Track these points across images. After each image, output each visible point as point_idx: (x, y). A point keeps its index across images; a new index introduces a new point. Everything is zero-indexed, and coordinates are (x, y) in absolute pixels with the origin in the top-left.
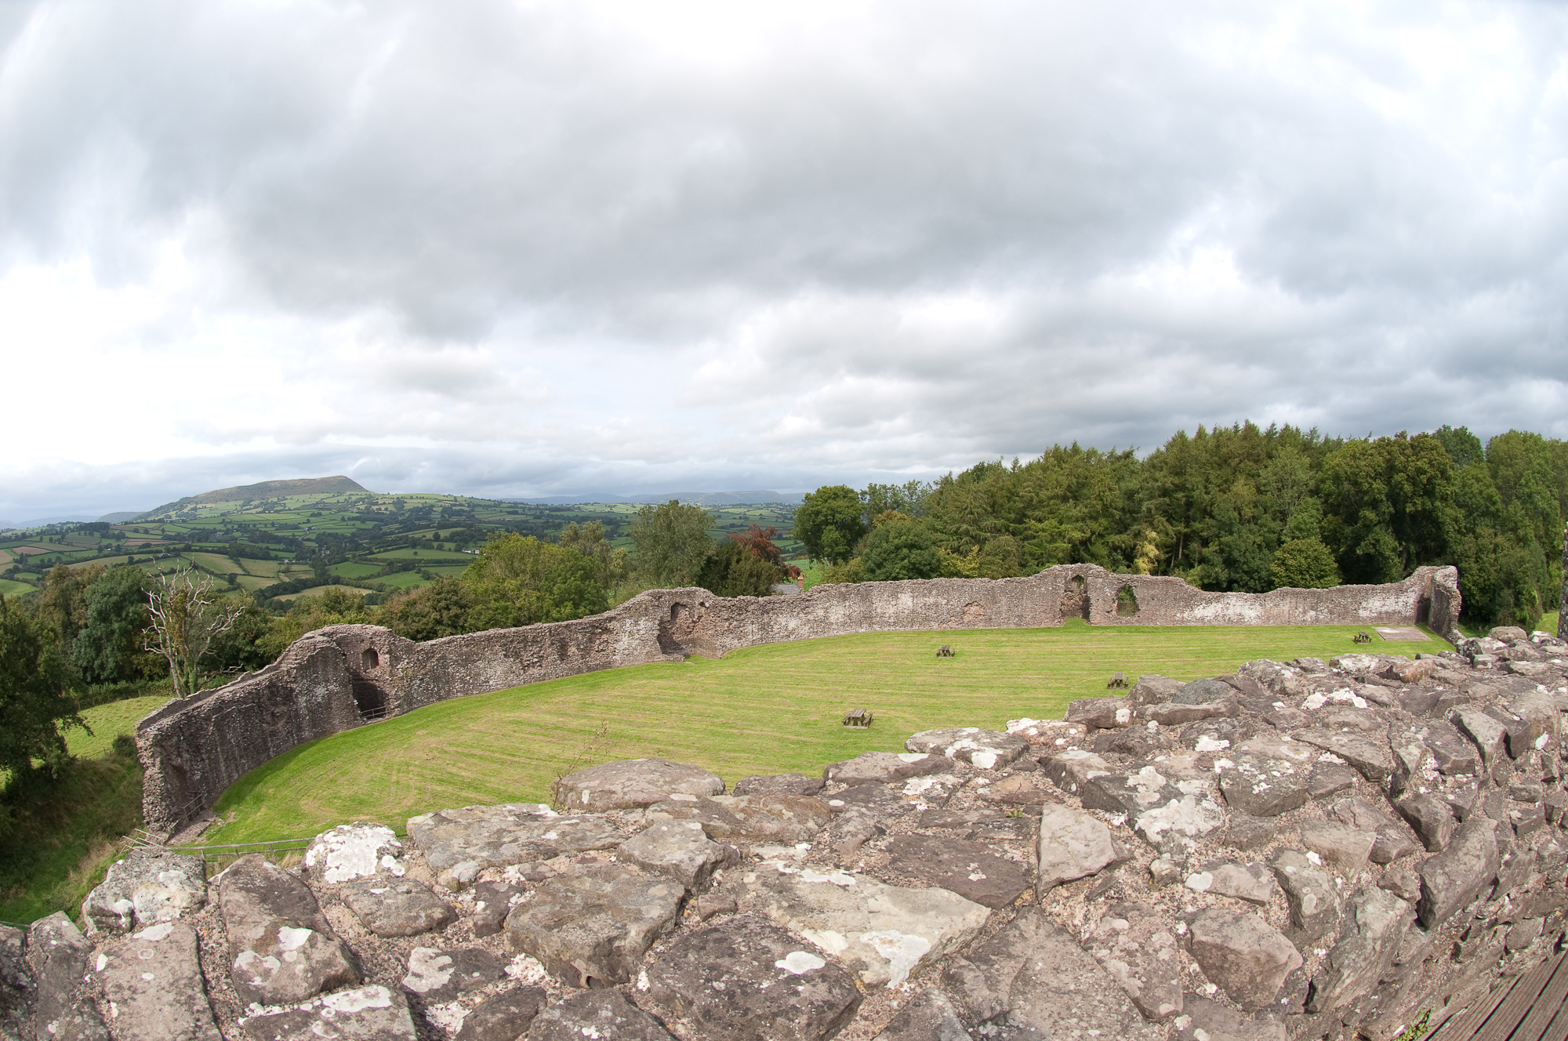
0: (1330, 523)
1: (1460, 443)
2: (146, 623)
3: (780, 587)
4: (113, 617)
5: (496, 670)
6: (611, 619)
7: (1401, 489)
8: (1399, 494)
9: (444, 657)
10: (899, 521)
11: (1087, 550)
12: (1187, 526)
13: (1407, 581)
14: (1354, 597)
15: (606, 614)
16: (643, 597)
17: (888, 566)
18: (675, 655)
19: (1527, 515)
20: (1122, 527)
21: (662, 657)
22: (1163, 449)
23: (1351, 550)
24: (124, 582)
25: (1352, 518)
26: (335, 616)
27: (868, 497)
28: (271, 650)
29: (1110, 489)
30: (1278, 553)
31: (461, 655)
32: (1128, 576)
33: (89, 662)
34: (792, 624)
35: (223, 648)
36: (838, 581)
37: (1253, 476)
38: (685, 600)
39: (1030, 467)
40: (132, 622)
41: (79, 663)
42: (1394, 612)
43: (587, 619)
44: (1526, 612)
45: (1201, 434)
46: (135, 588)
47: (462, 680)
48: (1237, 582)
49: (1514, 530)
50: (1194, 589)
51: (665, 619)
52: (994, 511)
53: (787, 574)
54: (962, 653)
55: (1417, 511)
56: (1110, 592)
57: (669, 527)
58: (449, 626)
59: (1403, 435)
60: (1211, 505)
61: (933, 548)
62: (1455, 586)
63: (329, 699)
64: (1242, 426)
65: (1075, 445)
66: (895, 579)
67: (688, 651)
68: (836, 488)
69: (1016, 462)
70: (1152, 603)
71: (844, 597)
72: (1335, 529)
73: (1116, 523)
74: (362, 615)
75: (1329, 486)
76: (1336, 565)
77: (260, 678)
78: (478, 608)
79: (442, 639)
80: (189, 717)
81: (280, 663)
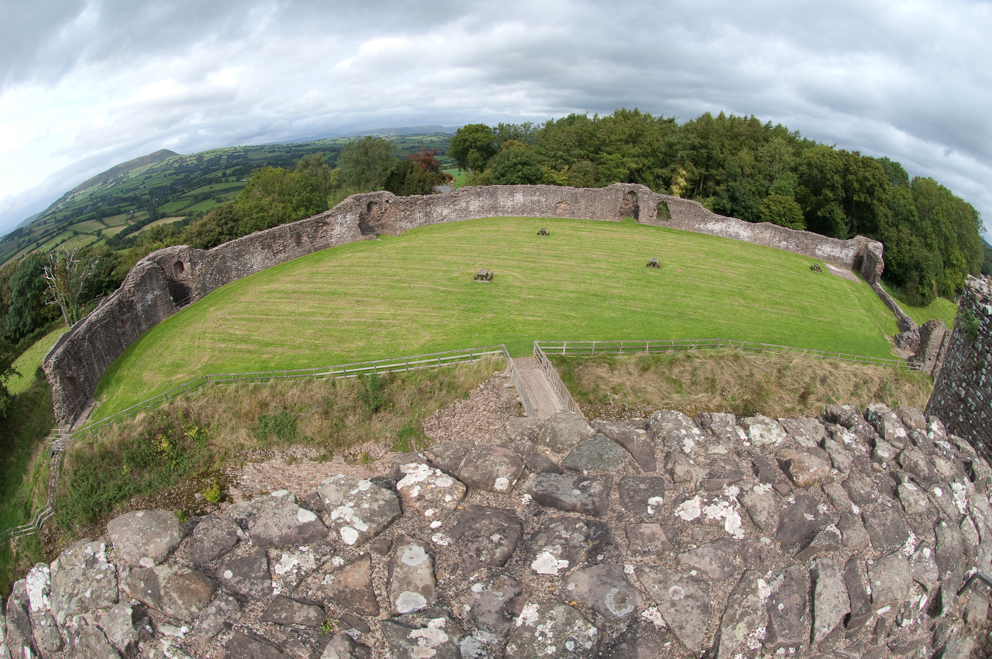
0: (802, 191)
1: (895, 172)
2: (45, 287)
3: (439, 188)
4: (27, 290)
5: (257, 259)
6: (328, 216)
7: (852, 185)
8: (850, 187)
9: (224, 257)
10: (518, 147)
11: (639, 175)
12: (707, 171)
13: (850, 242)
14: (813, 240)
15: (325, 213)
16: (349, 200)
17: (508, 175)
18: (370, 236)
19: (934, 232)
20: (664, 164)
21: (362, 237)
22: (695, 121)
23: (814, 211)
24: (31, 266)
25: (817, 192)
26: (157, 244)
27: (498, 131)
29: (657, 140)
30: (765, 200)
31: (234, 253)
32: (665, 196)
33: (16, 326)
34: (445, 212)
35: (93, 284)
36: (476, 184)
37: (753, 149)
38: (377, 199)
39: (605, 120)
40: (38, 289)
42: (839, 258)
43: (313, 218)
44: (926, 291)
45: (721, 116)
46: (37, 267)
47: (237, 269)
48: (737, 212)
49: (925, 237)
50: (707, 211)
51: (364, 213)
52: (580, 145)
53: (445, 179)
54: (554, 234)
55: (861, 201)
56: (652, 204)
57: (366, 153)
58: (228, 234)
59: (857, 153)
60: (724, 161)
61: (538, 166)
62: (881, 256)
63: (155, 301)
64: (749, 117)
65: (636, 110)
66: (513, 184)
67: (379, 232)
68: (477, 125)
69: (596, 116)
70: (680, 215)
71: (479, 195)
72: (805, 196)
73: (660, 161)
74: (174, 239)
75: (804, 168)
76: (803, 217)
77: (112, 300)
78: (245, 220)
79: (223, 245)
80: (72, 342)
81: (124, 286)
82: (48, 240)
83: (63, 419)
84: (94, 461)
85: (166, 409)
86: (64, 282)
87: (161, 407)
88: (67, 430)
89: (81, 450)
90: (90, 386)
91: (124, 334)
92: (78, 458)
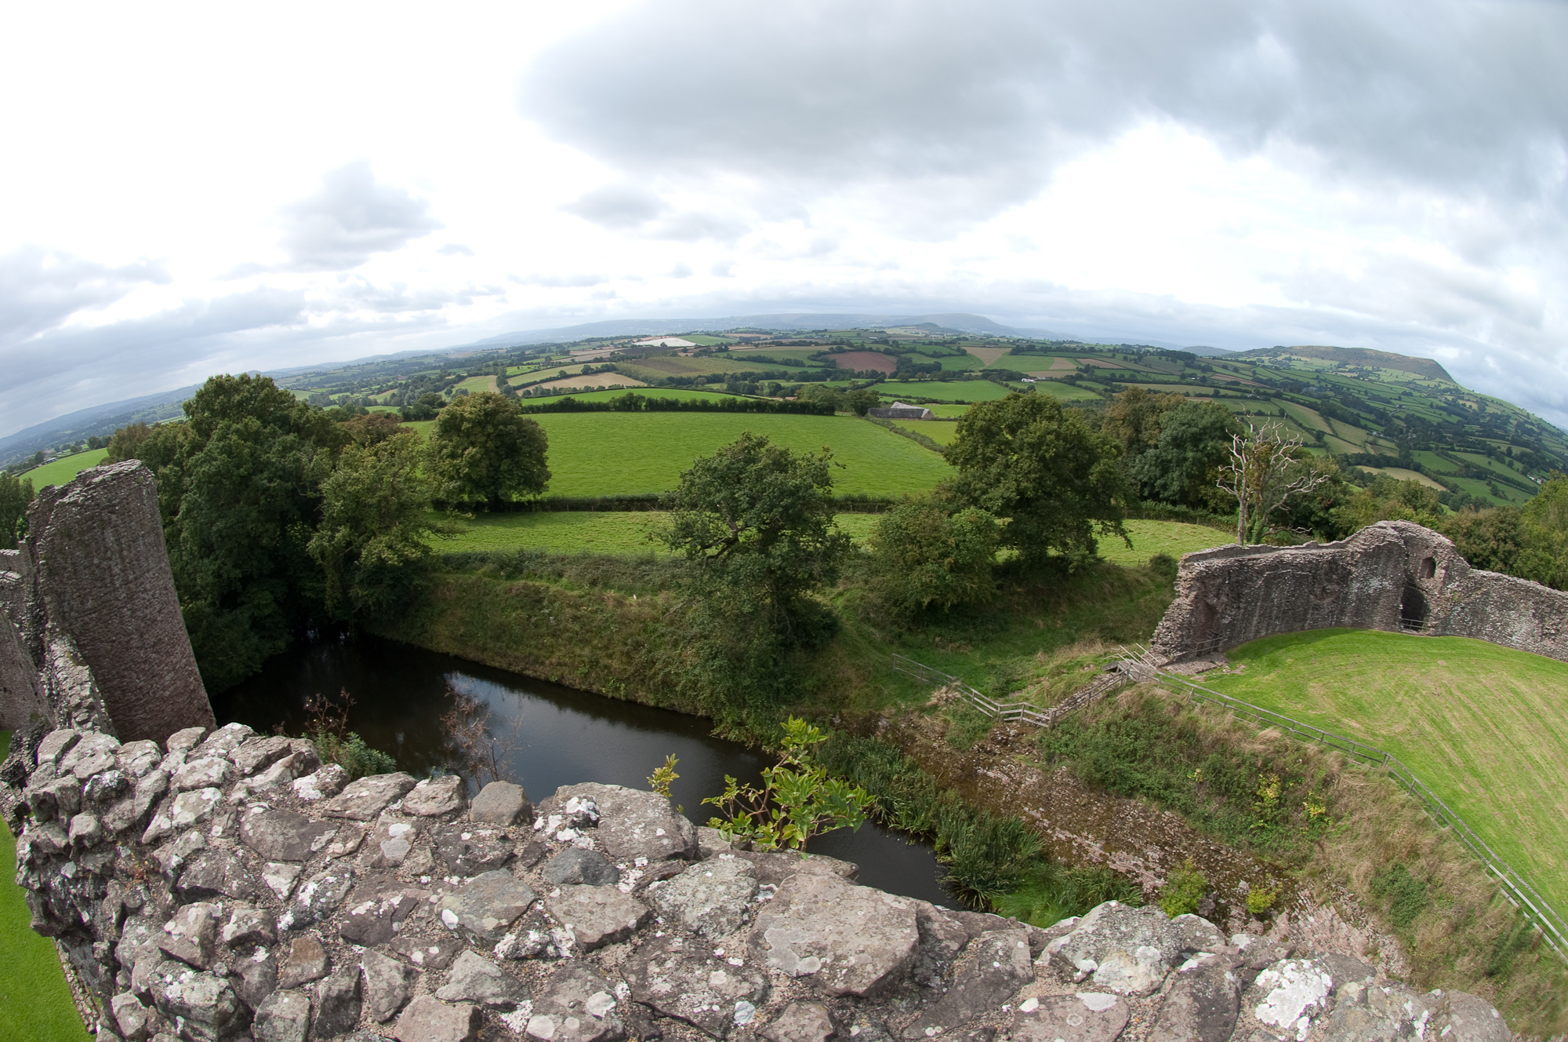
2: (1224, 461)
4: (1189, 446)
5: (1522, 627)
24: (1206, 417)
26: (1409, 511)
28: (1342, 523)
31: (1501, 598)
33: (1150, 478)
35: (1296, 506)
40: (1208, 455)
41: (1139, 477)
46: (1218, 425)
58: (1501, 560)
63: (1380, 594)
74: (1433, 519)
77: (1324, 551)
78: (1529, 551)
79: (1493, 574)
80: (1242, 565)
81: (1348, 542)
82: (1236, 397)
83: (1164, 644)
84: (1165, 727)
85: (1310, 752)
86: (1260, 476)
87: (1307, 745)
88: (1160, 662)
89: (1159, 700)
90: (1230, 638)
91: (1316, 608)
92: (1148, 706)
